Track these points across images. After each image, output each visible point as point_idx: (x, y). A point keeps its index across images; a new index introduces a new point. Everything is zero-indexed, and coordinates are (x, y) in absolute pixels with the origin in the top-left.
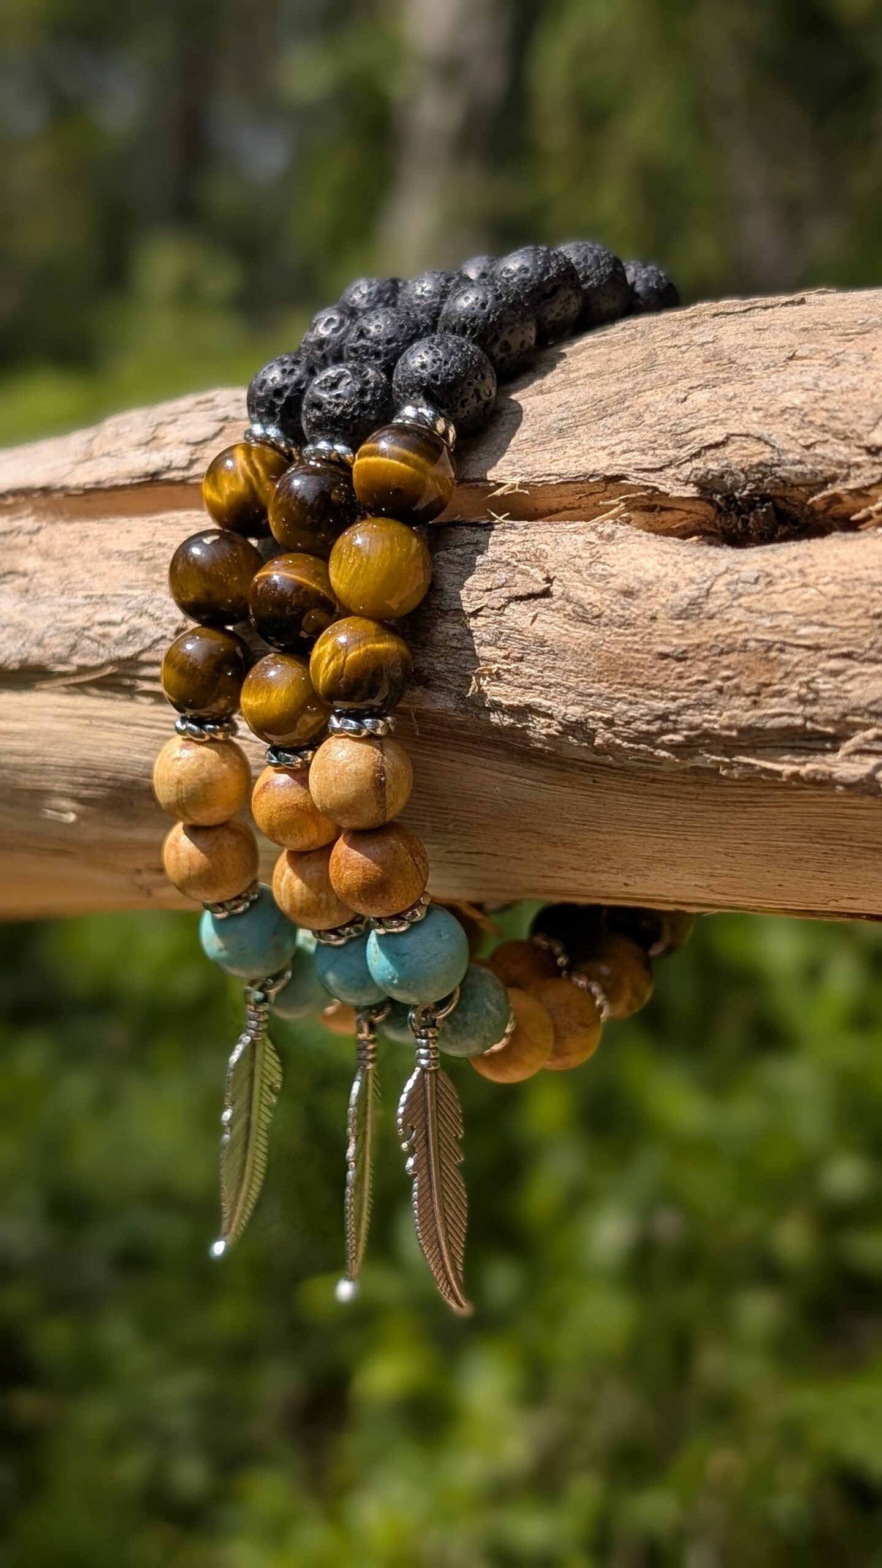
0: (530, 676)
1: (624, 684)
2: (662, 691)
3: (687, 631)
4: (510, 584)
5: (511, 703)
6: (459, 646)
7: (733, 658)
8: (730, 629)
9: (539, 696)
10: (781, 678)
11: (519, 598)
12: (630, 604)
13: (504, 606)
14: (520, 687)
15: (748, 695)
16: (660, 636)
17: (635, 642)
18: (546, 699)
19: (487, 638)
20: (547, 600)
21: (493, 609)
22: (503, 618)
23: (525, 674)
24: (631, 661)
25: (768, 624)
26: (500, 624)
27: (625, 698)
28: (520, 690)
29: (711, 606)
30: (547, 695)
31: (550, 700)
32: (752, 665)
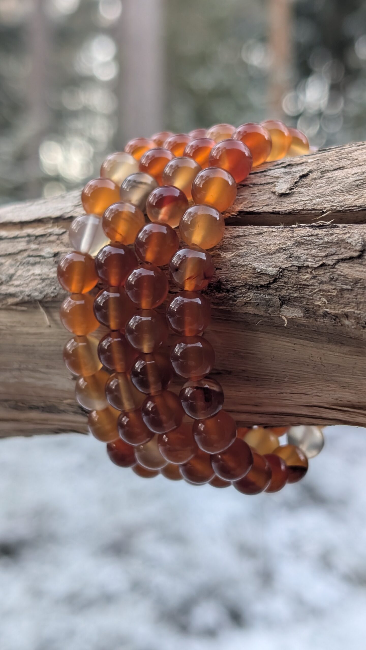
0: (348, 299)
4: (338, 253)
5: (337, 312)
6: (308, 284)
9: (353, 308)
11: (343, 260)
13: (335, 264)
14: (342, 304)
18: (357, 310)
19: (324, 279)
20: (360, 260)
21: (329, 265)
22: (335, 270)
23: (346, 298)
26: (332, 273)
28: (342, 306)
30: (358, 308)
31: (360, 310)
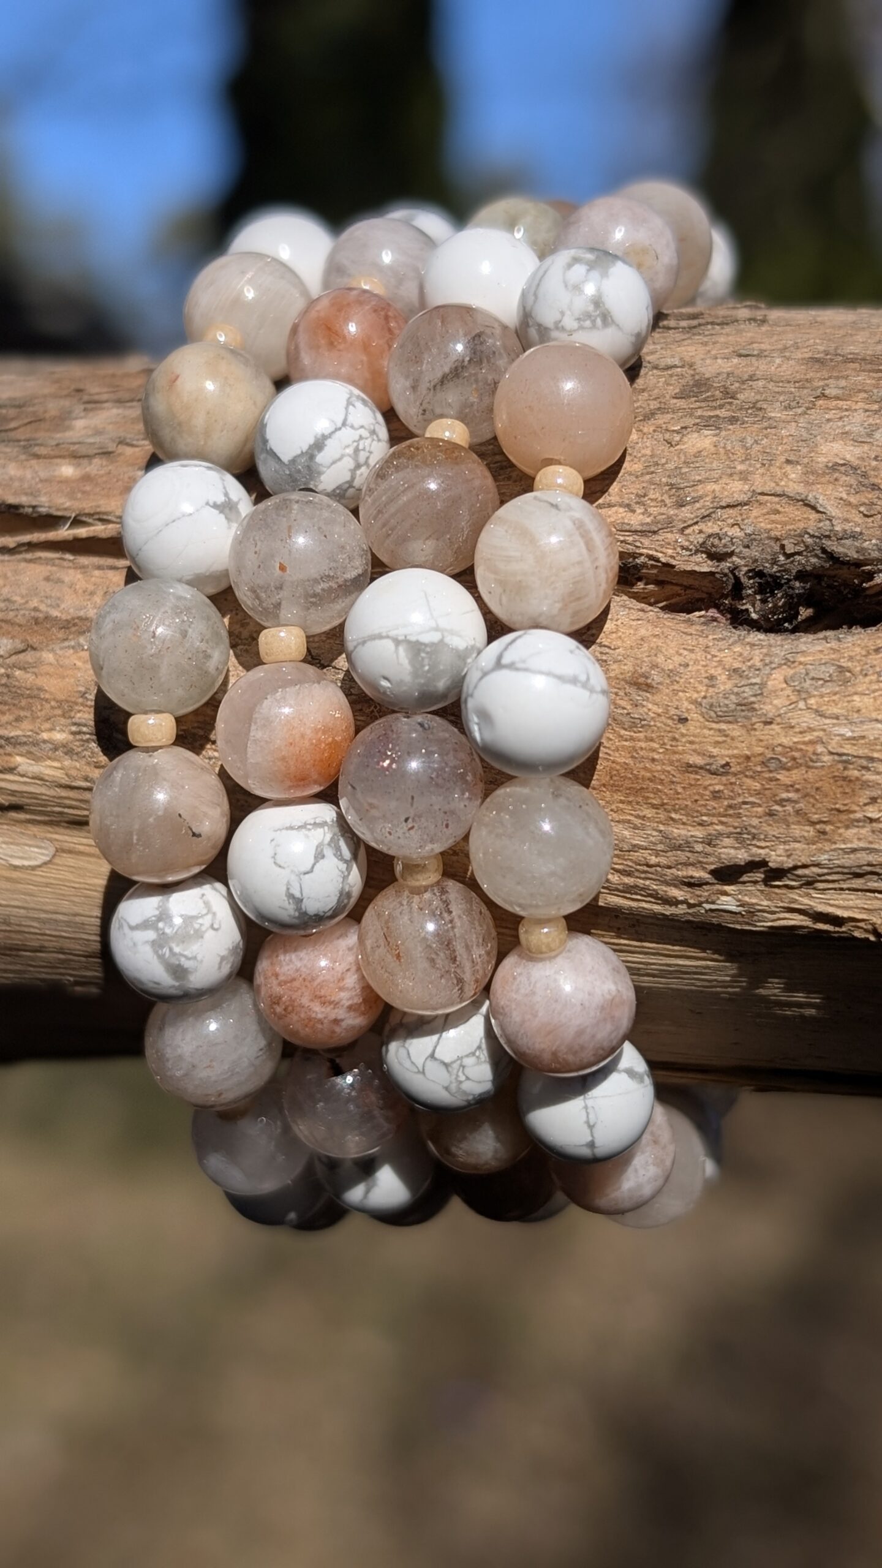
1: (630, 803)
2: (687, 815)
3: (733, 739)
7: (796, 775)
8: (795, 740)
10: (865, 805)
12: (647, 700)
15: (813, 823)
16: (691, 743)
17: (653, 750)
24: (643, 773)
25: (849, 734)
27: (629, 821)
29: (768, 709)
32: (826, 787)
